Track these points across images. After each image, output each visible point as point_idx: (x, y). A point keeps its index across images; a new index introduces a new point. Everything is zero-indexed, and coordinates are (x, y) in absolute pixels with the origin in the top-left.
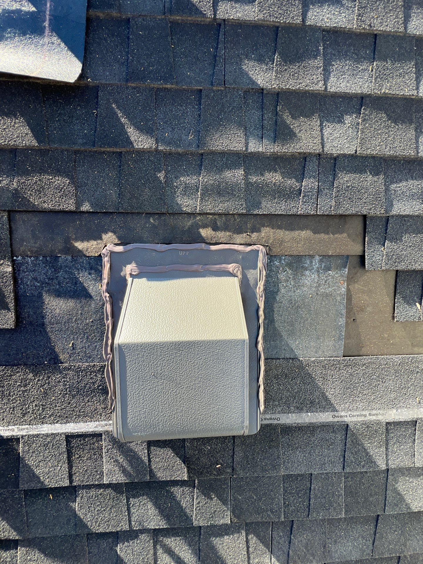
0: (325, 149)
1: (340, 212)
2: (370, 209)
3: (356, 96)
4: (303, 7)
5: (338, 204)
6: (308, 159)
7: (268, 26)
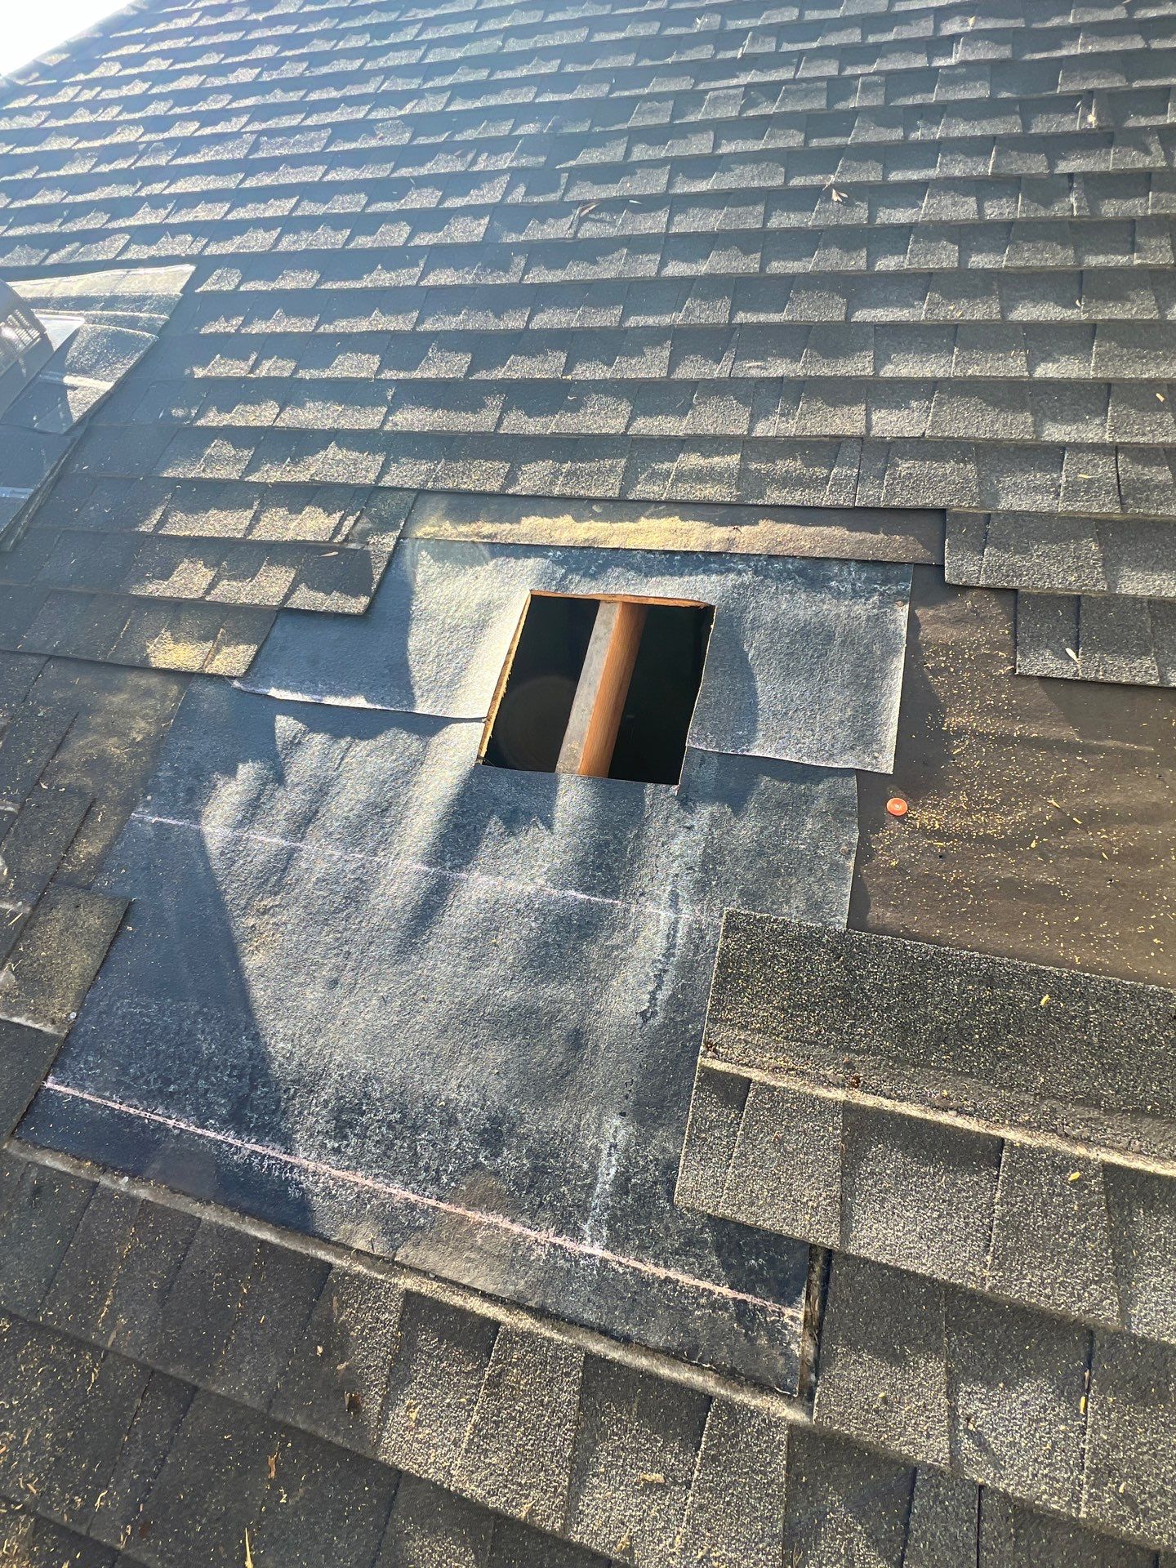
0: (872, 433)
1: (895, 503)
2: (951, 501)
3: (924, 380)
4: (848, 308)
5: (892, 494)
6: (843, 445)
7: (798, 326)
